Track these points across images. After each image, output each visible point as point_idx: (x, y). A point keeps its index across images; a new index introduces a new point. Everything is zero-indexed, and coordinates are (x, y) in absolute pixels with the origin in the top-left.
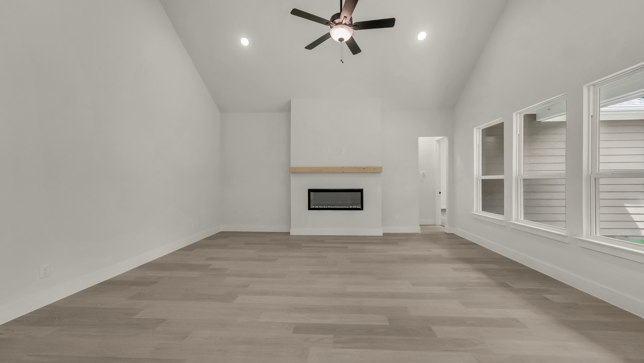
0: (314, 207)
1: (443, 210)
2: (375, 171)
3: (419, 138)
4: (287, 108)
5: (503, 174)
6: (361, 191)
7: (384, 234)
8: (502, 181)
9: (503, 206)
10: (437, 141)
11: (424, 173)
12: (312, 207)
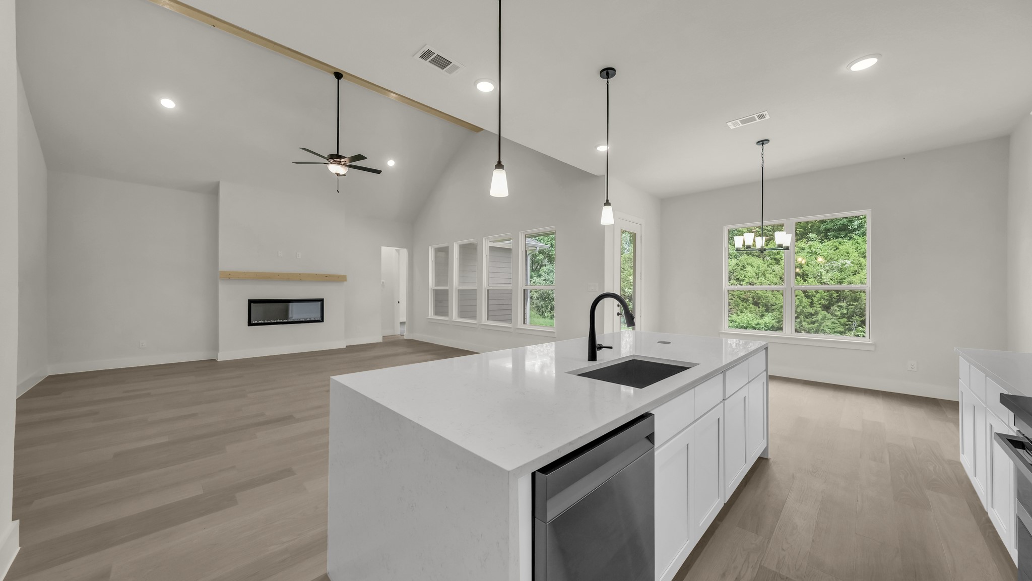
0: (256, 322)
1: (402, 323)
2: (340, 279)
3: (383, 248)
4: (213, 191)
5: (447, 286)
6: (322, 301)
7: (347, 346)
8: (447, 291)
9: (448, 312)
10: (396, 250)
11: (383, 282)
12: (254, 322)
